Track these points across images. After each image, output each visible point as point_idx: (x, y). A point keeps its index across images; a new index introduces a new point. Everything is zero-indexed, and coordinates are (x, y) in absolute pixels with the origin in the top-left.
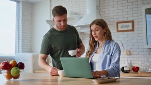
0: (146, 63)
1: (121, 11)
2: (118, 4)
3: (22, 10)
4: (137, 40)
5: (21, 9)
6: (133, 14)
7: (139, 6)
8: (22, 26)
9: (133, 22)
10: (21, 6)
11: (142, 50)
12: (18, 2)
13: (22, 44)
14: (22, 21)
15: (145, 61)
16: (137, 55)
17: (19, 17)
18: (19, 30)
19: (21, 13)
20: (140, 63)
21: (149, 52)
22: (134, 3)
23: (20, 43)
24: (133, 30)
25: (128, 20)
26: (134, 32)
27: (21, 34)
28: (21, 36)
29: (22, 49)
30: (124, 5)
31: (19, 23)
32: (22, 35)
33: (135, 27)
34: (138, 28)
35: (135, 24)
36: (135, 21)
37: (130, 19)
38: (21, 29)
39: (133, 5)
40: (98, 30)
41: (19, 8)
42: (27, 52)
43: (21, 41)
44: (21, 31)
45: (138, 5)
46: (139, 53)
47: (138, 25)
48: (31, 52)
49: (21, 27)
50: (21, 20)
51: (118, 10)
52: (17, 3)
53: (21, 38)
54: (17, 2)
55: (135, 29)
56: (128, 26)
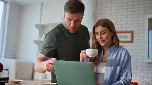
0: (145, 79)
1: (119, 20)
2: (116, 12)
3: (10, 12)
4: (136, 53)
5: (8, 10)
6: (133, 24)
7: (140, 16)
8: (8, 29)
9: (132, 33)
10: (8, 7)
11: (141, 64)
12: (6, 3)
13: (6, 49)
14: (8, 24)
15: (144, 77)
16: (135, 69)
17: (5, 19)
18: (3, 33)
19: (7, 15)
20: (138, 79)
21: (149, 67)
22: (134, 13)
23: (4, 48)
24: (132, 41)
25: (127, 30)
26: (133, 44)
27: (5, 37)
28: (5, 40)
29: (5, 54)
30: (123, 13)
31: (4, 26)
32: (7, 39)
33: (135, 38)
34: (138, 40)
35: (135, 35)
36: (135, 32)
37: (129, 29)
38: (5, 32)
39: (133, 14)
40: (104, 33)
41: (6, 9)
42: (11, 58)
43: (4, 45)
44: (5, 35)
45: (139, 14)
46: (138, 68)
47: (138, 36)
48: (14, 58)
49: (6, 29)
50: (6, 22)
51: (116, 18)
52: (4, 4)
53: (5, 43)
54: (4, 2)
55: (134, 41)
56: (127, 37)
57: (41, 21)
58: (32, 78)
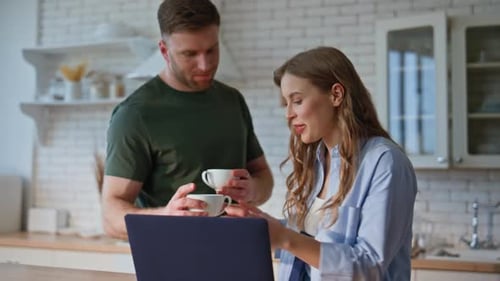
2: (288, 7)
22: (344, 10)
30: (309, 13)
39: (340, 15)
51: (289, 28)
57: (40, 36)
58: (23, 228)
